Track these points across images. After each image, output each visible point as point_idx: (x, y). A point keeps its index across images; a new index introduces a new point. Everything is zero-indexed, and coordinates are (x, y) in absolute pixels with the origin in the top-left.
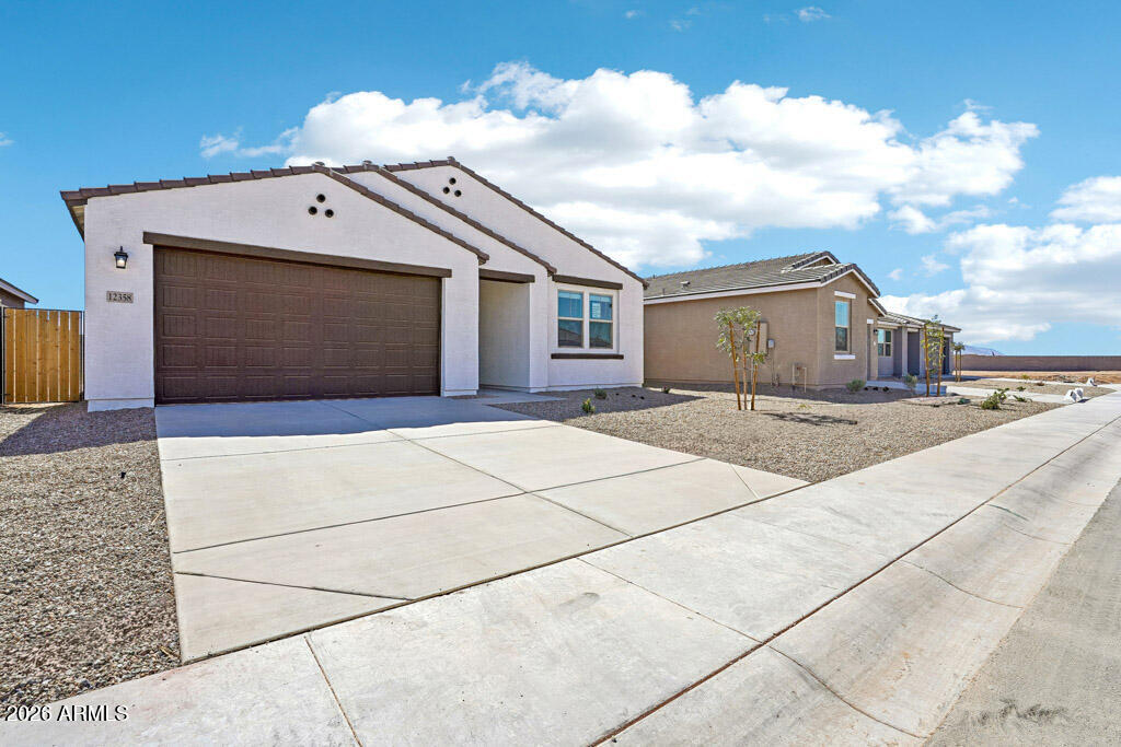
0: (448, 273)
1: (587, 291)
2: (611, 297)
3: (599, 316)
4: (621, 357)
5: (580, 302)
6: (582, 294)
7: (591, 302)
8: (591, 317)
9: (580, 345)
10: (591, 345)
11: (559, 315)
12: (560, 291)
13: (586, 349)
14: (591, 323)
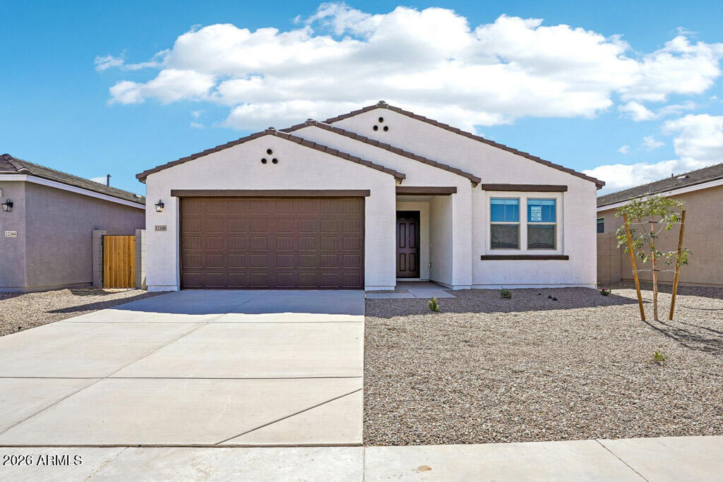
0: (368, 193)
1: (523, 197)
2: (555, 200)
3: (540, 219)
4: (566, 258)
5: (517, 207)
6: (518, 199)
7: (529, 207)
8: (529, 220)
9: (516, 246)
10: (530, 247)
11: (492, 220)
12: (492, 199)
13: (524, 250)
14: (529, 227)
